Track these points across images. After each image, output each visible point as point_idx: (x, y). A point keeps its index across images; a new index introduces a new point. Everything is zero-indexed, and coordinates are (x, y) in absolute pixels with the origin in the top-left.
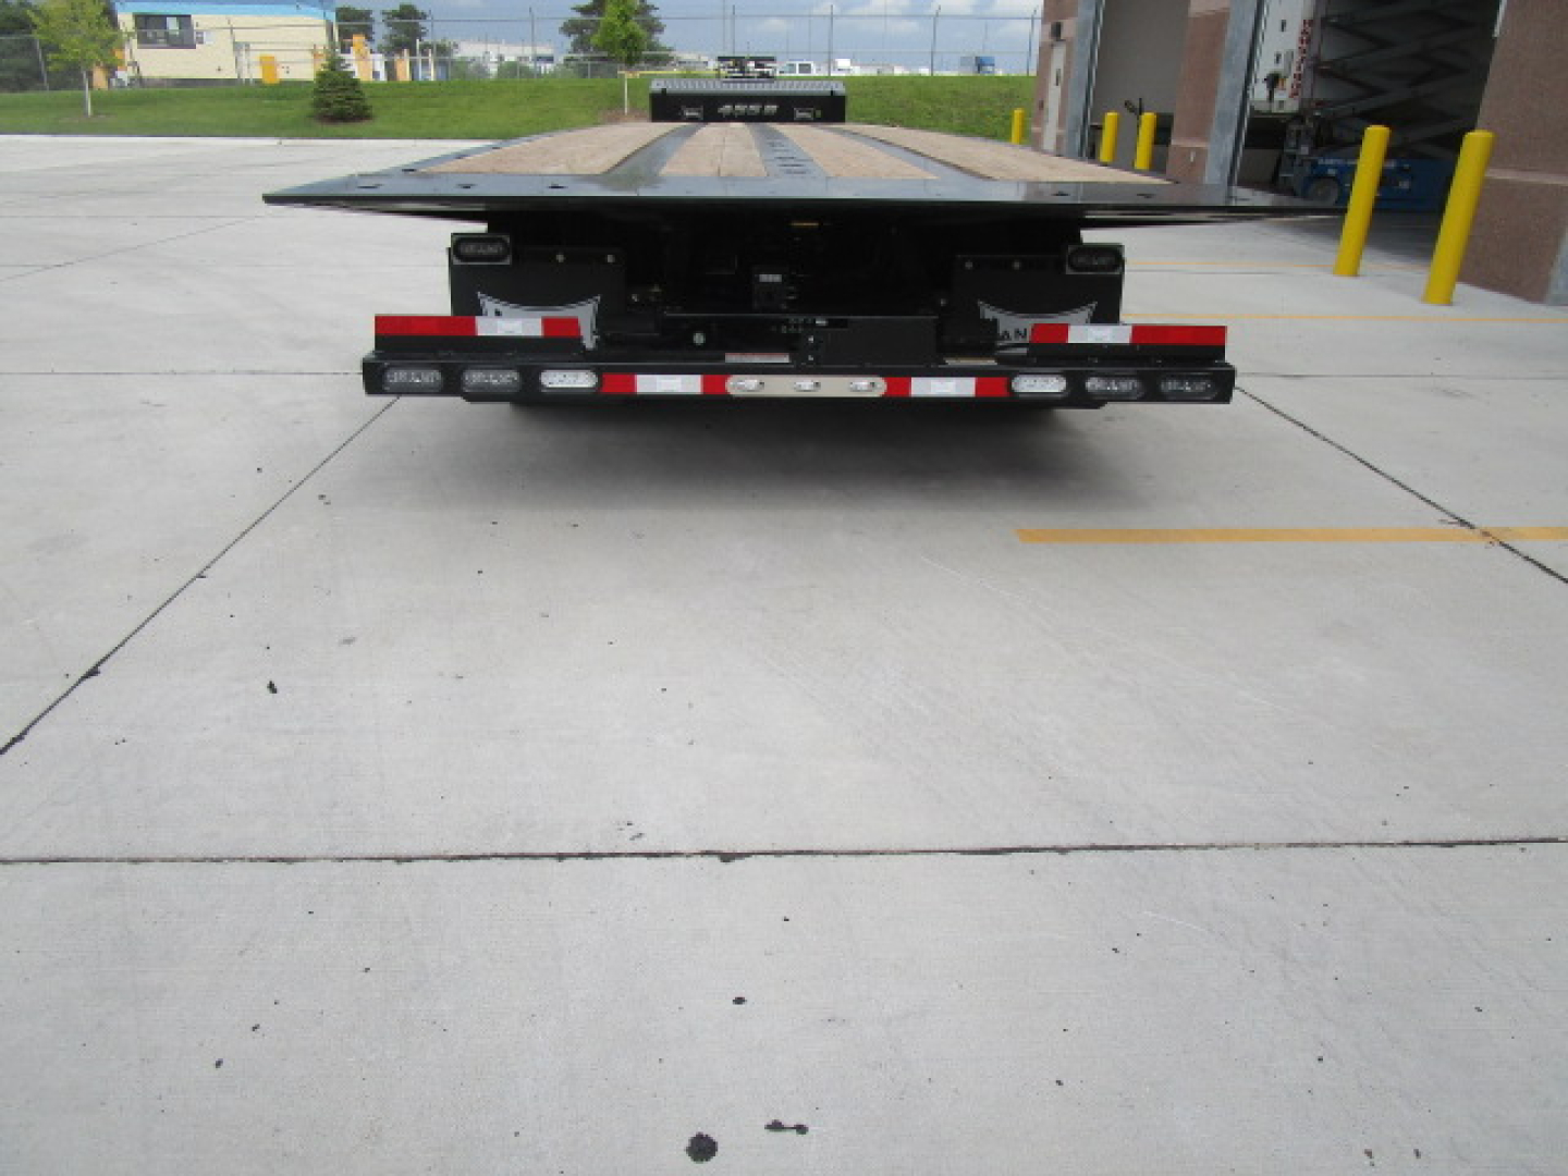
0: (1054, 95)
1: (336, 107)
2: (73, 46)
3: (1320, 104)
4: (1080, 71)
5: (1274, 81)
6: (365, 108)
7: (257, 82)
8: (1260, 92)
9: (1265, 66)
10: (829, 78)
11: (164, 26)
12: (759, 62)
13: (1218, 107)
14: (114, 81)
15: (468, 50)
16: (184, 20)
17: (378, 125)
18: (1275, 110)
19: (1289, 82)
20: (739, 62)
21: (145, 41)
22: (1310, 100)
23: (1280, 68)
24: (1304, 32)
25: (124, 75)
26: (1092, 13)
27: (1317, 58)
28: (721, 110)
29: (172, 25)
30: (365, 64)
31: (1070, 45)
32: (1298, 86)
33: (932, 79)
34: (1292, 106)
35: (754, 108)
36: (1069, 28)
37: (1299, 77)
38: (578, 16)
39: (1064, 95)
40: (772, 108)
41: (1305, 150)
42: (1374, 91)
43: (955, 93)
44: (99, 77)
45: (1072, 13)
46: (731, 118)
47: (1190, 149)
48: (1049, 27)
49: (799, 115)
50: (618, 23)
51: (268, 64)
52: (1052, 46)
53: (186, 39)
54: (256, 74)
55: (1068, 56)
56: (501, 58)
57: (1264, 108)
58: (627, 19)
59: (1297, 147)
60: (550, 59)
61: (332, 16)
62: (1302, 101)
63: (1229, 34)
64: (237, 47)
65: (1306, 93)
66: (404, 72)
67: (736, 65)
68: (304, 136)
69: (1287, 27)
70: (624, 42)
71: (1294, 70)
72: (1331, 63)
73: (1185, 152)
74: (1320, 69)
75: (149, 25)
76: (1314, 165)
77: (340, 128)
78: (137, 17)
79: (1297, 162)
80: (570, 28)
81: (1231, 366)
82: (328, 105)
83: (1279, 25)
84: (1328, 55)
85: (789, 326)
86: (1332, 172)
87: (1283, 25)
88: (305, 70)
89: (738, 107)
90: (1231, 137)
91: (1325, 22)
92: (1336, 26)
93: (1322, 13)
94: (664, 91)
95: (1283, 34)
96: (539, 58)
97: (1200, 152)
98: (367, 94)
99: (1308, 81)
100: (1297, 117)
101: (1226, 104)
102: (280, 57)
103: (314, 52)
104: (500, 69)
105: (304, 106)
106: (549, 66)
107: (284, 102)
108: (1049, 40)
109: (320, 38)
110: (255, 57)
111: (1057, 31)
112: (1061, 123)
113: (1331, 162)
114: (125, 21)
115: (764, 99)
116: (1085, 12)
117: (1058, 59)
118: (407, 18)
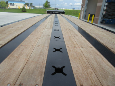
0: (82, 12)
2: (3, 5)
4: (85, 10)
10: (63, 10)
12: (57, 8)
13: (100, 15)
15: (36, 6)
16: (13, 3)
17: (27, 12)
20: (55, 8)
25: (9, 7)
28: (53, 13)
29: (13, 4)
30: (27, 7)
31: (84, 8)
36: (84, 7)
40: (58, 13)
44: (7, 8)
45: (84, 5)
51: (19, 7)
53: (13, 5)
54: (18, 8)
56: (39, 7)
61: (25, 4)
66: (30, 8)
70: (47, 6)
73: (96, 18)
75: (11, 4)
77: (24, 12)
80: (43, 5)
82: (23, 10)
88: (22, 8)
89: (55, 12)
90: (101, 17)
94: (48, 11)
96: (41, 7)
97: (98, 18)
98: (26, 10)
102: (20, 7)
105: (21, 10)
110: (18, 6)
111: (83, 7)
112: (83, 14)
114: (9, 3)
115: (57, 12)
116: (86, 5)
117: (83, 9)
118: (31, 4)
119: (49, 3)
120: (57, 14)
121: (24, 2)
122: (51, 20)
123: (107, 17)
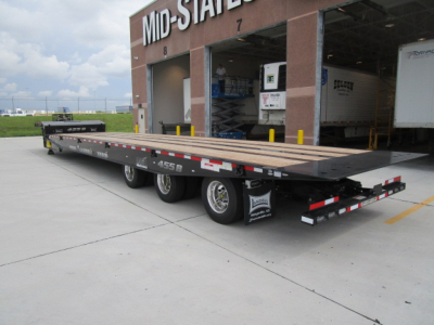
0: (141, 121)
4: (150, 115)
13: (206, 124)
28: (69, 130)
31: (146, 109)
35: (79, 129)
36: (145, 105)
40: (84, 129)
42: (224, 119)
45: (145, 101)
46: (71, 132)
47: (199, 133)
48: (137, 105)
49: (92, 130)
52: (138, 109)
63: (206, 108)
89: (74, 129)
94: (49, 125)
97: (202, 134)
111: (140, 106)
112: (146, 128)
115: (82, 126)
117: (141, 113)
120: (82, 131)
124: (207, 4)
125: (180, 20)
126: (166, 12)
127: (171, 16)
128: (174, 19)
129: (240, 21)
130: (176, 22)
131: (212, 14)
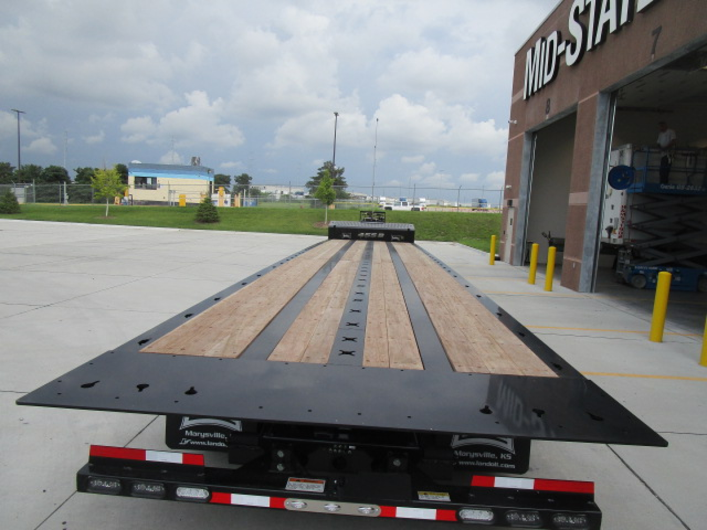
0: (509, 230)
1: (205, 217)
2: (105, 190)
3: (633, 241)
4: (521, 220)
5: (610, 230)
6: (217, 217)
7: (177, 204)
8: (604, 234)
9: (606, 224)
11: (146, 182)
12: (378, 214)
13: (585, 246)
14: (122, 201)
16: (154, 180)
17: (222, 224)
18: (612, 242)
19: (617, 231)
20: (370, 213)
21: (136, 187)
22: (629, 239)
23: (613, 224)
24: (622, 211)
25: (127, 198)
26: (525, 197)
27: (630, 221)
28: (359, 235)
29: (149, 181)
30: (221, 199)
31: (516, 209)
32: (622, 233)
33: (458, 213)
34: (619, 242)
35: (374, 234)
36: (515, 202)
37: (622, 229)
38: (312, 180)
39: (514, 230)
40: (381, 235)
41: (628, 262)
42: (658, 238)
43: (468, 220)
44: (117, 199)
45: (517, 196)
46: (363, 239)
47: (573, 262)
48: (506, 201)
49: (393, 238)
50: (325, 189)
51: (182, 197)
52: (508, 209)
53: (154, 186)
54: (177, 200)
55: (516, 214)
56: (282, 192)
57: (607, 241)
58: (329, 187)
59: (624, 260)
60: (302, 194)
61: (212, 179)
62: (624, 240)
63: (588, 214)
64: (170, 192)
65: (626, 236)
66: (238, 203)
67: (368, 214)
68: (189, 228)
69: (615, 208)
70: (327, 196)
71: (619, 226)
72: (636, 224)
73: (571, 263)
74: (631, 227)
75: (141, 182)
76: (633, 268)
77: (206, 225)
78: (136, 178)
79: (625, 267)
80: (309, 184)
81: (598, 509)
82: (202, 216)
83: (610, 207)
84: (634, 221)
85: (333, 449)
86: (641, 272)
87: (613, 207)
89: (367, 234)
90: (592, 258)
91: (632, 207)
92: (638, 209)
93: (630, 203)
94: (335, 226)
95: (613, 211)
96: (297, 193)
97: (577, 263)
98: (218, 212)
99: (626, 231)
100: (623, 247)
101: (589, 243)
102: (188, 195)
103: (201, 194)
104: (282, 196)
105: (193, 216)
106: (301, 196)
107: (186, 214)
108: (506, 206)
109: (206, 189)
110: (177, 195)
111: (510, 203)
112: (513, 242)
113: (641, 268)
114: (131, 179)
115: (378, 231)
116: (523, 197)
117: (511, 214)
118: (244, 180)
119: (341, 172)
120: (377, 239)
121: (209, 171)
122: (342, 281)
123: (653, 259)
124: (608, 8)
125: (569, 47)
126: (554, 36)
127: (559, 43)
128: (562, 48)
129: (657, 32)
130: (564, 53)
131: (613, 27)
